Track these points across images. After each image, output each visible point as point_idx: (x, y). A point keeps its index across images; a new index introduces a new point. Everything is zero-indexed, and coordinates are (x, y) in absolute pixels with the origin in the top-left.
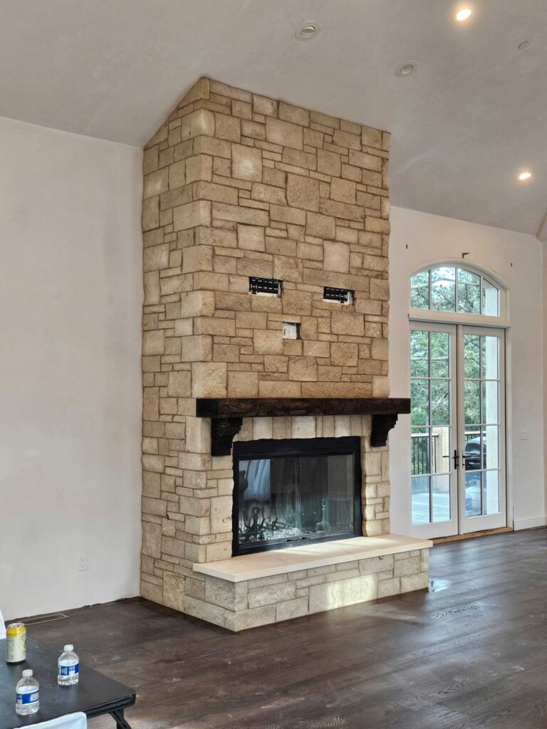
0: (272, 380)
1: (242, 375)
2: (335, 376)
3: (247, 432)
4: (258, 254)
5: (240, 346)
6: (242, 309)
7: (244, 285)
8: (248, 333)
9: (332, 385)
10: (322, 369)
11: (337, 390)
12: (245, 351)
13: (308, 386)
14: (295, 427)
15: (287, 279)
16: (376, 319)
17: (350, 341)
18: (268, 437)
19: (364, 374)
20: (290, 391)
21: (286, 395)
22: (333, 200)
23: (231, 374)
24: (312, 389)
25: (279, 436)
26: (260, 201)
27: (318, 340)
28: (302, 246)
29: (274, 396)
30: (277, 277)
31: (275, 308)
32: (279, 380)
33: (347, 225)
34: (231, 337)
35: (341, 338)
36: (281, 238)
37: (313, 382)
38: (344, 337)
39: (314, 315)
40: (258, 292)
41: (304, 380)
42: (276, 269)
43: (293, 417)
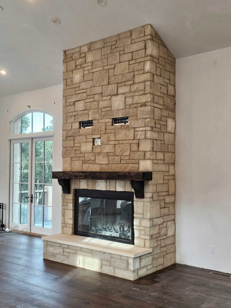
0: (88, 164)
1: (77, 162)
2: (117, 161)
3: (77, 185)
4: (82, 112)
5: (76, 150)
6: (77, 135)
7: (77, 125)
8: (79, 145)
9: (116, 165)
10: (111, 158)
11: (118, 168)
12: (78, 152)
13: (104, 166)
14: (97, 184)
15: (94, 119)
16: (142, 129)
17: (126, 143)
18: (86, 188)
19: (134, 159)
20: (95, 168)
21: (94, 170)
22: (116, 75)
23: (72, 162)
24: (105, 167)
25: (90, 188)
26: (83, 89)
27: (108, 144)
28: (101, 103)
29: (89, 170)
30: (90, 119)
31: (89, 133)
32: (91, 164)
33: (124, 85)
34: (72, 147)
35: (120, 142)
36: (91, 102)
37: (106, 164)
38: (123, 141)
39: (107, 133)
40: (86, 127)
41: (102, 163)
42: (90, 116)
43: (96, 180)
